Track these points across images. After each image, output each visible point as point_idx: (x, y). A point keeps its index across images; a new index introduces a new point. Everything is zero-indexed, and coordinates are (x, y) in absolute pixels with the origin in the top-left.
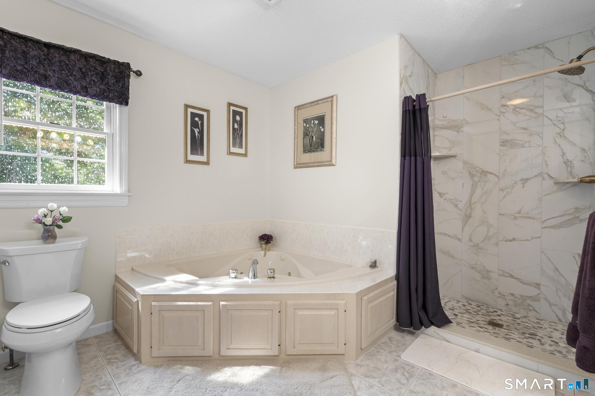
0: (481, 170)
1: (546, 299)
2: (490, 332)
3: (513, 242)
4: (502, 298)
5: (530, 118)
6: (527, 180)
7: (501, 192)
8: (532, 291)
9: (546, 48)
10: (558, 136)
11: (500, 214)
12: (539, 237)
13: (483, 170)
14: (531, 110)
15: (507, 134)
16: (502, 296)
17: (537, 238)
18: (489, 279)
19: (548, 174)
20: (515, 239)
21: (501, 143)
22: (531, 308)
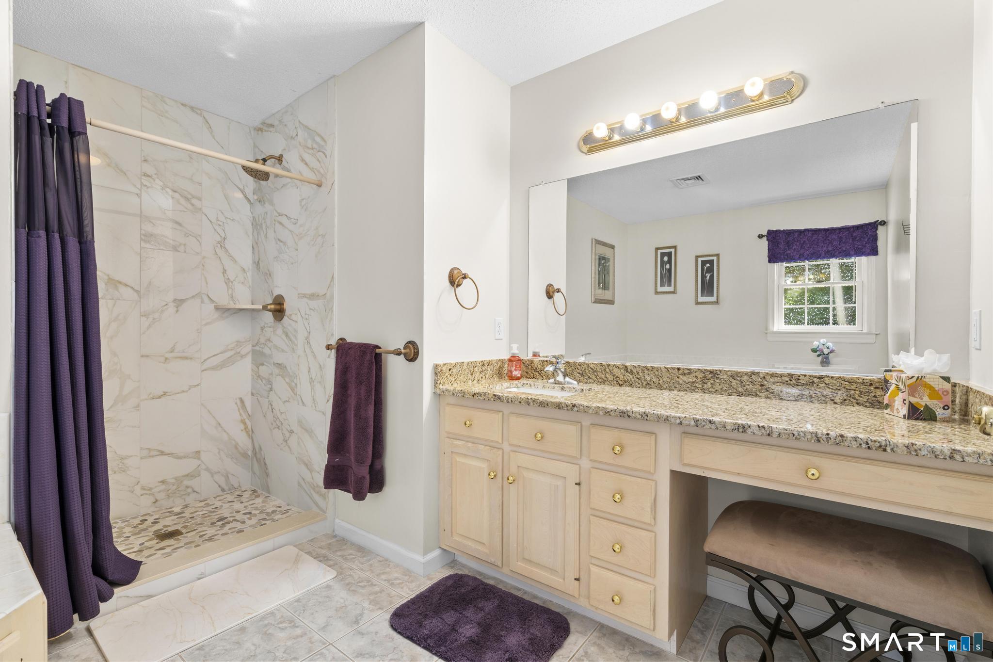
0: (106, 277)
1: (207, 469)
2: (182, 547)
3: (163, 398)
4: (146, 494)
5: (186, 210)
6: (182, 301)
7: (144, 319)
8: (190, 465)
9: (204, 118)
10: (219, 245)
11: (142, 356)
12: (198, 385)
13: (111, 277)
14: (187, 199)
15: (153, 224)
16: (147, 490)
17: (195, 386)
18: (124, 471)
19: (208, 295)
20: (167, 393)
21: (142, 237)
22: (189, 490)
